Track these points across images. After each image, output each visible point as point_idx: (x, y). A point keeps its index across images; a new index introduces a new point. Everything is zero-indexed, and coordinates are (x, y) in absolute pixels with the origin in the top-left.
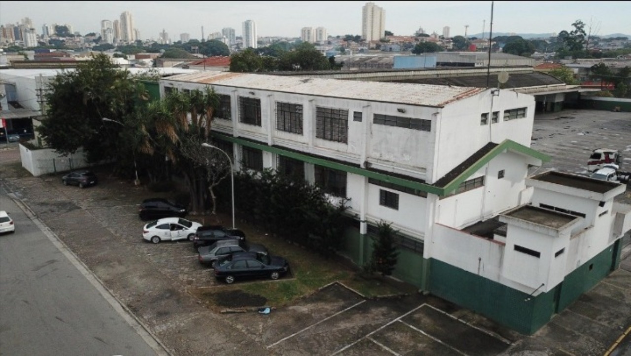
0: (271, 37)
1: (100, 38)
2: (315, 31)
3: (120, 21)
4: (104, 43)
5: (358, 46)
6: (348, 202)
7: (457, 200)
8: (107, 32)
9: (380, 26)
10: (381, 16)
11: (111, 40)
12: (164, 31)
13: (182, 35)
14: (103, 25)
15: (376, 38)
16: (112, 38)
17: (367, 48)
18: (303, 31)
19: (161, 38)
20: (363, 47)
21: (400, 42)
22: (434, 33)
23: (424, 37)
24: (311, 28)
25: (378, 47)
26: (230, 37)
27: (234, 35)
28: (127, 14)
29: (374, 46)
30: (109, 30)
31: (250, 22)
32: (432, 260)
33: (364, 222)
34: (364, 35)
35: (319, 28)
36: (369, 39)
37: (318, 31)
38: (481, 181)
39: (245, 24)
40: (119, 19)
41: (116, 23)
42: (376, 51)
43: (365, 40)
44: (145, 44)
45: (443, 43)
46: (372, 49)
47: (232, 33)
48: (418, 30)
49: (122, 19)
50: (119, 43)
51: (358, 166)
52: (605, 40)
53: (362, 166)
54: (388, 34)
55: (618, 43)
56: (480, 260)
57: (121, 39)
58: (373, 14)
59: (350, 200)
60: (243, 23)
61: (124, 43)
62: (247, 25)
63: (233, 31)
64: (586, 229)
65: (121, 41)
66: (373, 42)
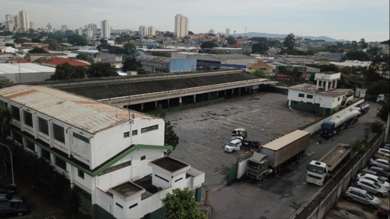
0: (121, 31)
1: (4, 26)
2: (147, 28)
3: (18, 17)
4: (7, 30)
5: (172, 41)
6: (67, 173)
7: (111, 175)
8: (9, 23)
9: (186, 28)
10: (186, 22)
11: (12, 29)
12: (49, 24)
13: (63, 26)
14: (7, 18)
15: (183, 35)
16: (13, 27)
17: (176, 42)
18: (140, 28)
19: (47, 29)
20: (174, 41)
21: (197, 39)
22: (219, 33)
23: (211, 36)
24: (145, 27)
25: (183, 42)
26: (94, 30)
27: (96, 28)
28: (23, 12)
29: (181, 40)
30: (10, 22)
31: (106, 21)
32: (96, 205)
33: (72, 184)
34: (176, 33)
35: (150, 27)
36: (178, 36)
37: (150, 28)
38: (129, 163)
39: (102, 22)
40: (18, 15)
41: (16, 18)
42: (182, 44)
43: (176, 36)
44: (35, 32)
45: (221, 41)
46: (180, 42)
47: (95, 27)
48: (210, 30)
49: (20, 15)
50: (17, 31)
51: (67, 155)
52: (313, 41)
53: (69, 157)
54: (190, 33)
55: (319, 43)
56: (111, 206)
57: (19, 28)
58: (181, 21)
59: (68, 172)
60: (101, 22)
61: (21, 30)
62: (104, 23)
63: (96, 25)
64: (166, 188)
65: (19, 29)
66: (181, 38)
